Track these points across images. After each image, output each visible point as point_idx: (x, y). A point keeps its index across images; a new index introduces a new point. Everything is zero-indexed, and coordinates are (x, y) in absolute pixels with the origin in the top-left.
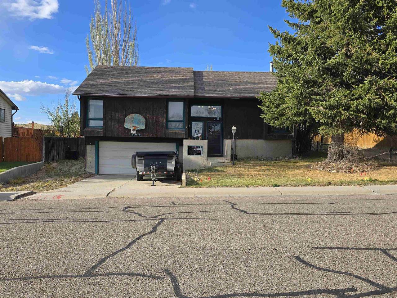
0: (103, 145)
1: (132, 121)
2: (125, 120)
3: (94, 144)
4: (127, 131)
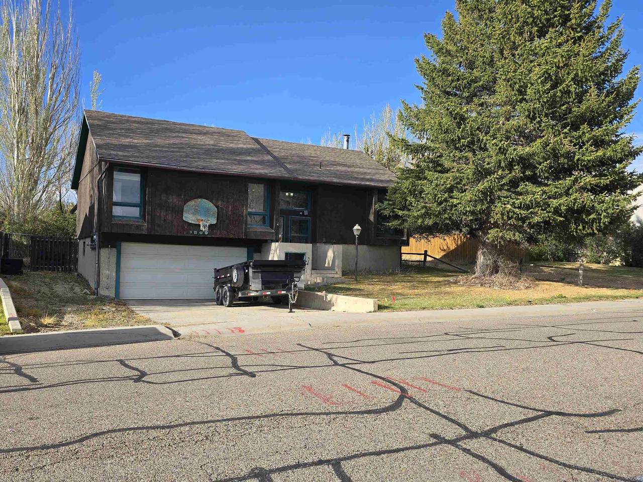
2: (185, 209)
3: (115, 247)
4: (186, 227)
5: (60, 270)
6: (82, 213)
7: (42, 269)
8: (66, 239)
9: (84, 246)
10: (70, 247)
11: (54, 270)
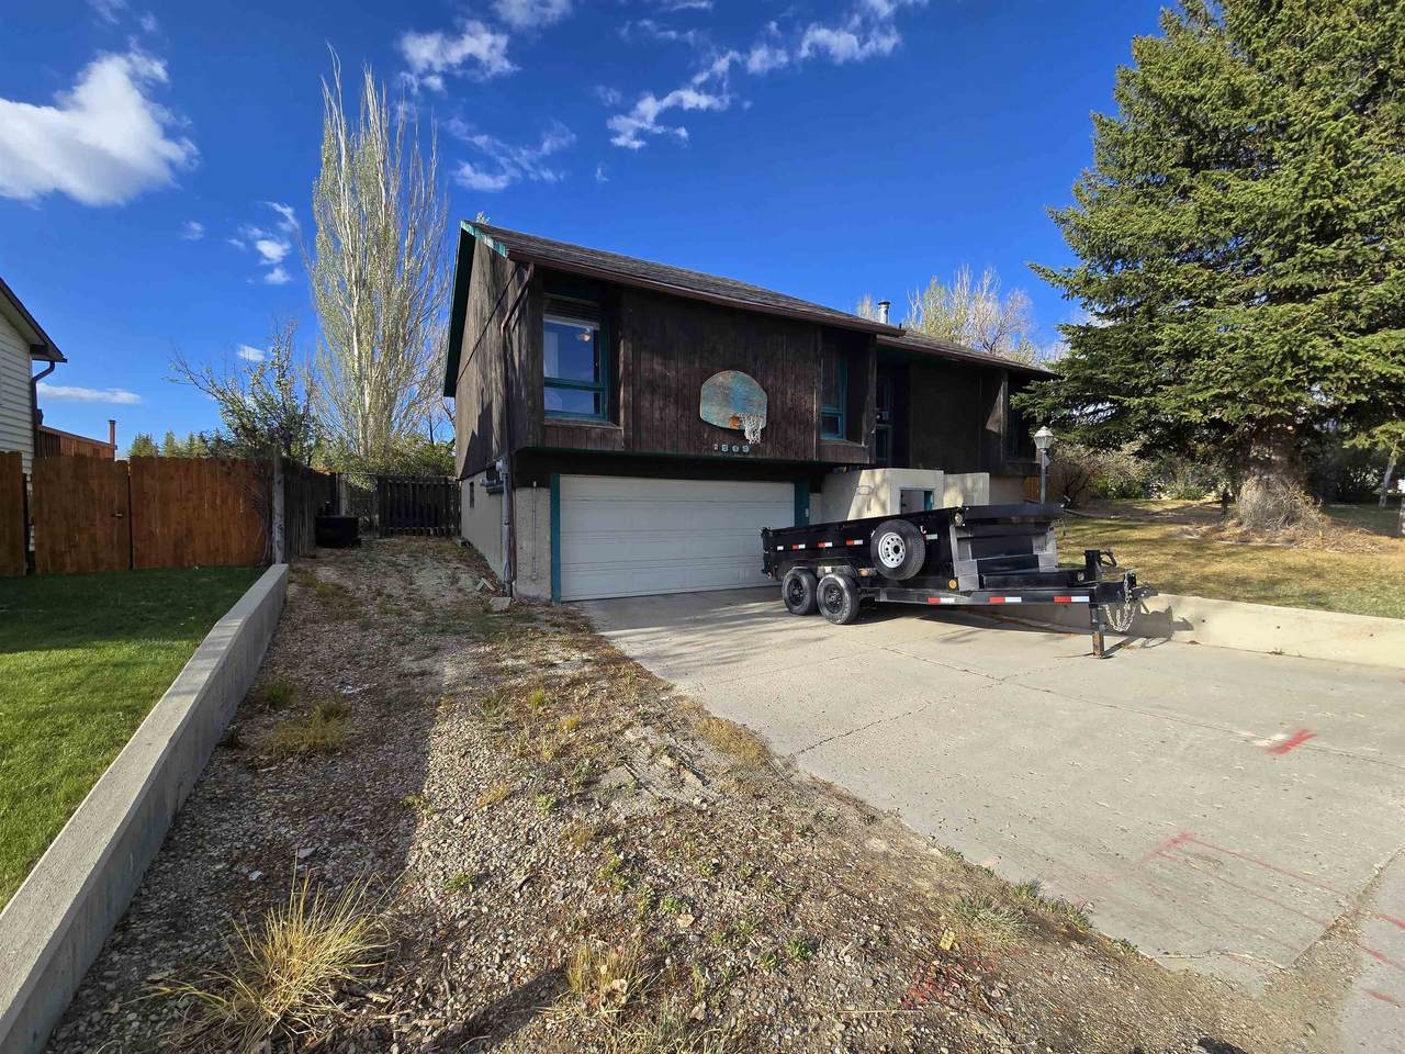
0: (579, 489)
1: (727, 398)
2: (703, 393)
3: (548, 487)
4: (706, 436)
5: (432, 532)
6: (464, 432)
7: (401, 533)
8: (439, 480)
9: (472, 491)
10: (447, 493)
11: (421, 534)
